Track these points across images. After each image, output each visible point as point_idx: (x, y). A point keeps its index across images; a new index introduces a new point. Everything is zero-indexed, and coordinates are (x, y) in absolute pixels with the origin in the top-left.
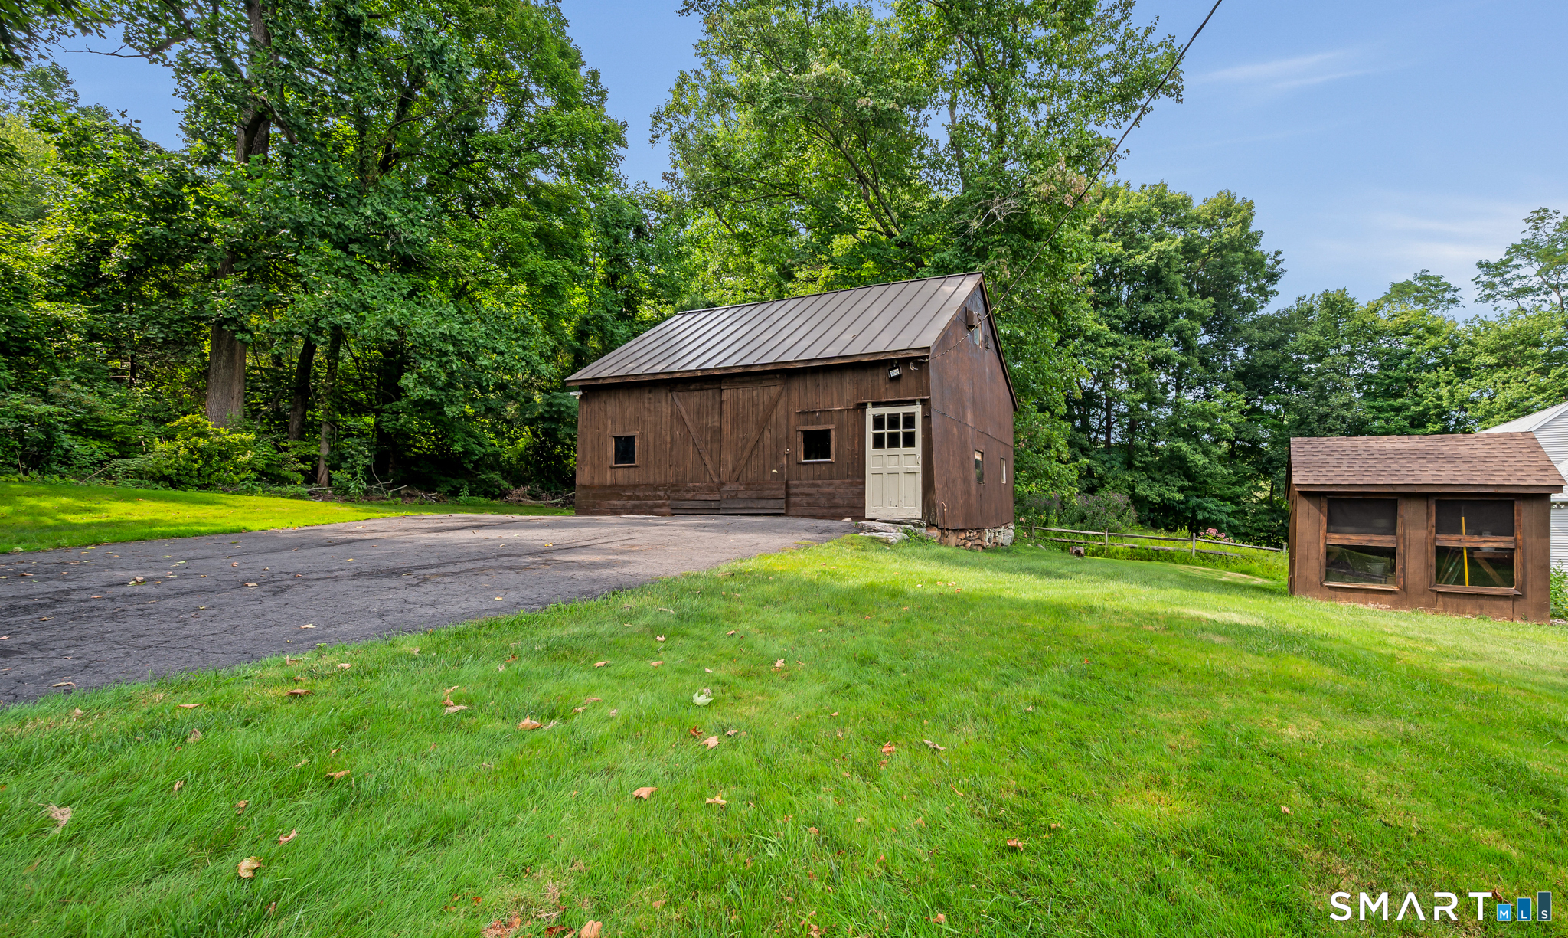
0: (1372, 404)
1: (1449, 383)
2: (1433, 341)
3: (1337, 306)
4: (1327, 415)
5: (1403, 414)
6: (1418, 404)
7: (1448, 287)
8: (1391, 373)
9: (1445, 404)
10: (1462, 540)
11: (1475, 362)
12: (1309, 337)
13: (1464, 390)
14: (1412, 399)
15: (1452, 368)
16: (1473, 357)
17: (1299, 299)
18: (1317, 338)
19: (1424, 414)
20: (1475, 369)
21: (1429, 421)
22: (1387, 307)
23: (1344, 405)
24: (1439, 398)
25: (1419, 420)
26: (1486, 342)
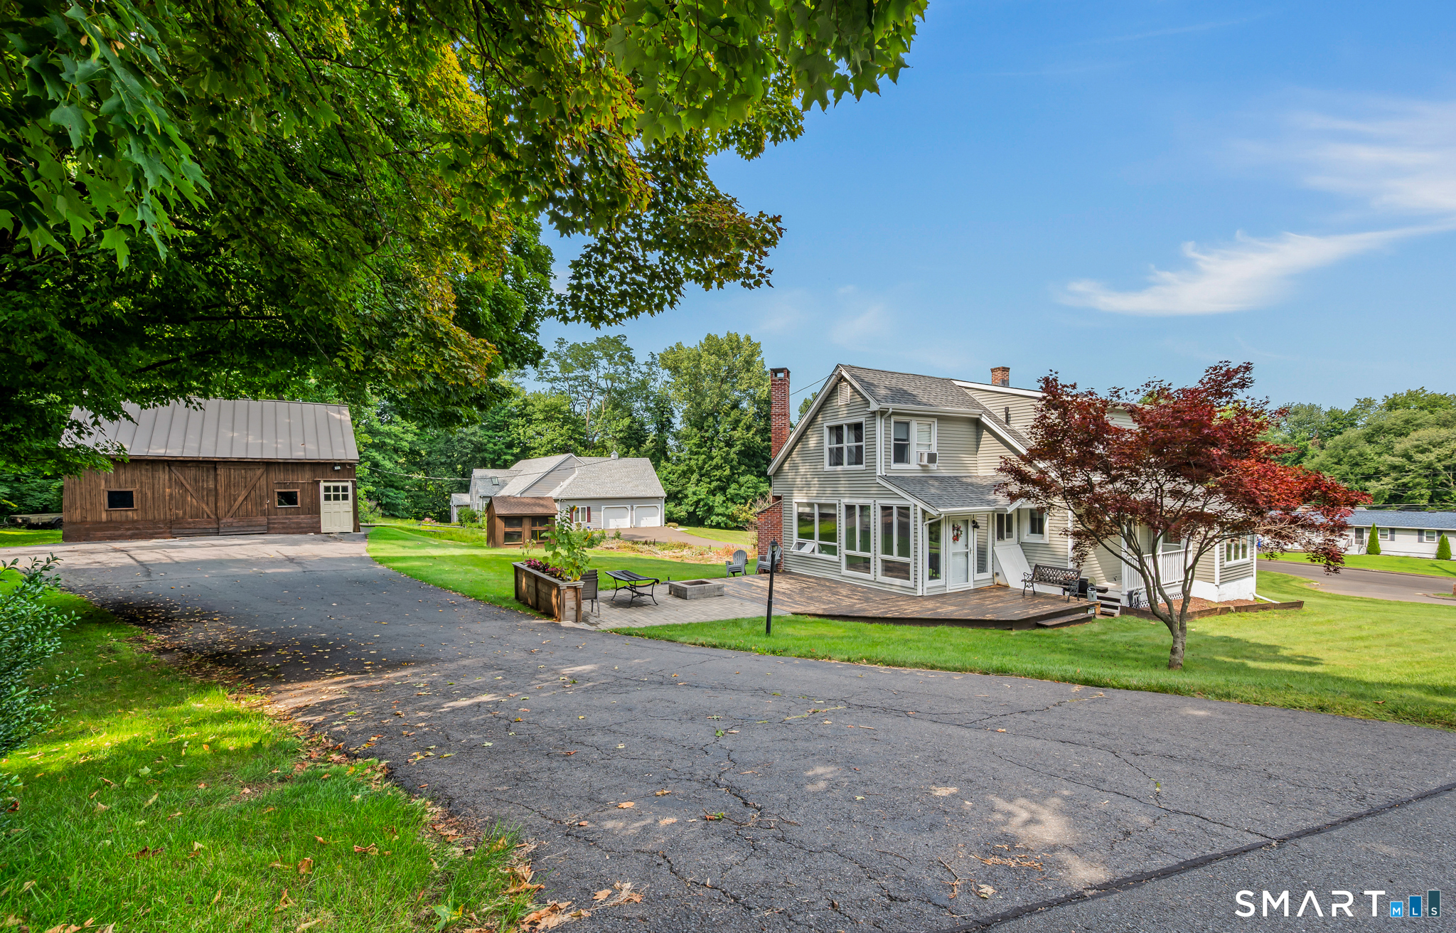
10: (538, 528)
25: (510, 445)
26: (540, 407)
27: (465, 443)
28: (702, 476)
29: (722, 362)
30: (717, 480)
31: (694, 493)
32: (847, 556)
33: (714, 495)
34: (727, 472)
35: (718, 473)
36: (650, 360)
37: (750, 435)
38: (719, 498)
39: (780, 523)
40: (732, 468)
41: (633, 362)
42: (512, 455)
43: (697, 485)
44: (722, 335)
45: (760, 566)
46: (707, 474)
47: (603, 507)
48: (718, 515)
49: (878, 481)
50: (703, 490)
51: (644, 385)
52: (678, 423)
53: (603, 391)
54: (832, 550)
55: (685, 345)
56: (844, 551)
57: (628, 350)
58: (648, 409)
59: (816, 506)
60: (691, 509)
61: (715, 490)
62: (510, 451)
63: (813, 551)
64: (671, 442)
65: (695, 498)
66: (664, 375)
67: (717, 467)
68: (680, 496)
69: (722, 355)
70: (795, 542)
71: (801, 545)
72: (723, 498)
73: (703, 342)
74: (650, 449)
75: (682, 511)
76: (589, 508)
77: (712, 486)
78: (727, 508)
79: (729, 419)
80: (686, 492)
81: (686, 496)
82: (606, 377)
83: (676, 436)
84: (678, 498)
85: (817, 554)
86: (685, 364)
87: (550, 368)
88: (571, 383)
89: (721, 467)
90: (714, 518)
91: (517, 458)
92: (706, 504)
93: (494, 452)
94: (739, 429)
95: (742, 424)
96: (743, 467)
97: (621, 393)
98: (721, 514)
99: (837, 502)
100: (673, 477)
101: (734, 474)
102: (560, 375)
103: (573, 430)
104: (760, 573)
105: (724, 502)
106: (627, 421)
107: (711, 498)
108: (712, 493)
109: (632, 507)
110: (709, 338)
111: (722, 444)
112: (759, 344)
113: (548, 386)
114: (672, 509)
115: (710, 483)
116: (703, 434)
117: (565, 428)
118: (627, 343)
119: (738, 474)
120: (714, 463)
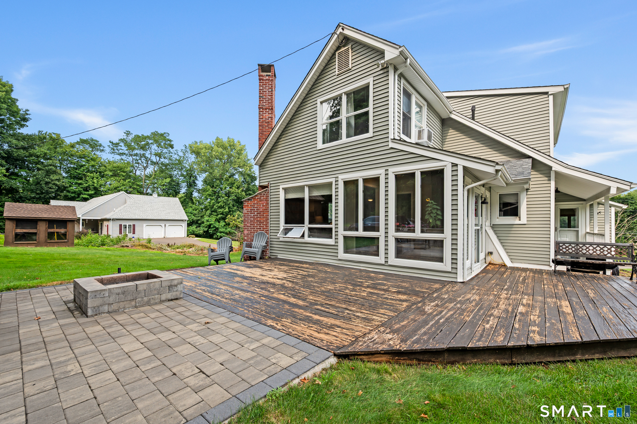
0: (70, 181)
1: (97, 178)
2: (93, 163)
3: (56, 141)
4: (49, 183)
5: (81, 186)
6: (87, 183)
7: (100, 145)
8: (77, 171)
9: (95, 185)
10: (55, 230)
11: (106, 173)
12: (42, 150)
13: (102, 182)
14: (84, 181)
15: (98, 173)
16: (105, 171)
17: (39, 132)
18: (46, 151)
19: (89, 186)
20: (106, 175)
21: (90, 190)
22: (77, 146)
23: (56, 180)
24: (94, 183)
25: (86, 189)
26: (109, 167)
27: (50, 185)
28: (212, 212)
29: (224, 152)
30: (221, 214)
31: (207, 221)
32: (345, 237)
33: (219, 222)
34: (227, 210)
35: (221, 210)
36: (184, 148)
37: (239, 191)
38: (222, 223)
39: (266, 210)
40: (229, 208)
41: (172, 148)
42: (88, 195)
43: (209, 216)
44: (225, 140)
45: (245, 252)
46: (215, 211)
47: (144, 225)
48: (221, 232)
49: (391, 145)
50: (212, 220)
51: (180, 162)
52: (200, 184)
53: (153, 163)
54: (328, 233)
55: (204, 142)
56: (341, 231)
57: (170, 141)
58: (182, 175)
59: (307, 189)
60: (206, 229)
61: (220, 219)
62: (87, 193)
63: (303, 236)
64: (195, 194)
65: (208, 223)
66: (192, 158)
67: (221, 207)
68: (199, 222)
69: (225, 148)
70: (282, 228)
71: (287, 231)
72: (224, 224)
73: (214, 141)
74: (182, 197)
75: (201, 231)
76: (134, 225)
77: (218, 217)
78: (226, 229)
79: (228, 182)
80: (203, 220)
81: (203, 223)
82: (156, 155)
83: (198, 191)
84: (198, 223)
85: (307, 239)
86: (204, 150)
87: (119, 148)
88: (134, 157)
89: (223, 207)
90: (218, 234)
91: (92, 196)
92: (214, 227)
93: (75, 192)
94: (234, 188)
95: (235, 185)
96: (235, 208)
97: (166, 165)
98: (223, 232)
99: (333, 180)
100: (195, 212)
101: (230, 211)
102: (126, 152)
103: (133, 183)
104: (245, 260)
105: (225, 226)
106: (168, 180)
107: (217, 223)
108: (218, 221)
109: (165, 225)
110: (217, 139)
111: (224, 195)
112: (244, 146)
113: (118, 157)
114: (195, 229)
115: (217, 215)
116: (214, 189)
117: (127, 181)
118: (170, 138)
119: (232, 211)
120: (219, 205)
